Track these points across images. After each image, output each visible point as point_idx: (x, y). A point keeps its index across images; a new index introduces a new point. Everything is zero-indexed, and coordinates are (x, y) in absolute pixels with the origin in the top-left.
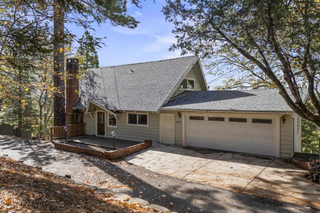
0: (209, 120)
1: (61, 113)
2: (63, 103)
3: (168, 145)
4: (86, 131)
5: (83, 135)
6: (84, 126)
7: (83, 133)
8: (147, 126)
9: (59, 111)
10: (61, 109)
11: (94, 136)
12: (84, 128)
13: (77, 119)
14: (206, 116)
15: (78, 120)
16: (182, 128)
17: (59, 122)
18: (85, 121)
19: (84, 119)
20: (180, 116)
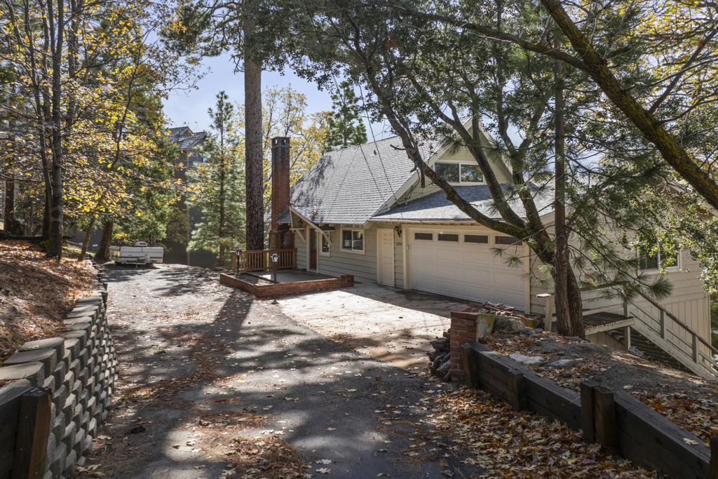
0: (439, 239)
1: (256, 229)
2: (259, 213)
3: (382, 286)
4: (298, 262)
5: (292, 268)
6: (294, 253)
7: (292, 264)
8: (362, 252)
9: (253, 226)
10: (255, 224)
11: (305, 270)
12: (294, 256)
13: (283, 241)
14: (437, 231)
15: (285, 243)
16: (402, 254)
17: (253, 244)
18: (296, 245)
19: (295, 241)
20: (400, 233)
